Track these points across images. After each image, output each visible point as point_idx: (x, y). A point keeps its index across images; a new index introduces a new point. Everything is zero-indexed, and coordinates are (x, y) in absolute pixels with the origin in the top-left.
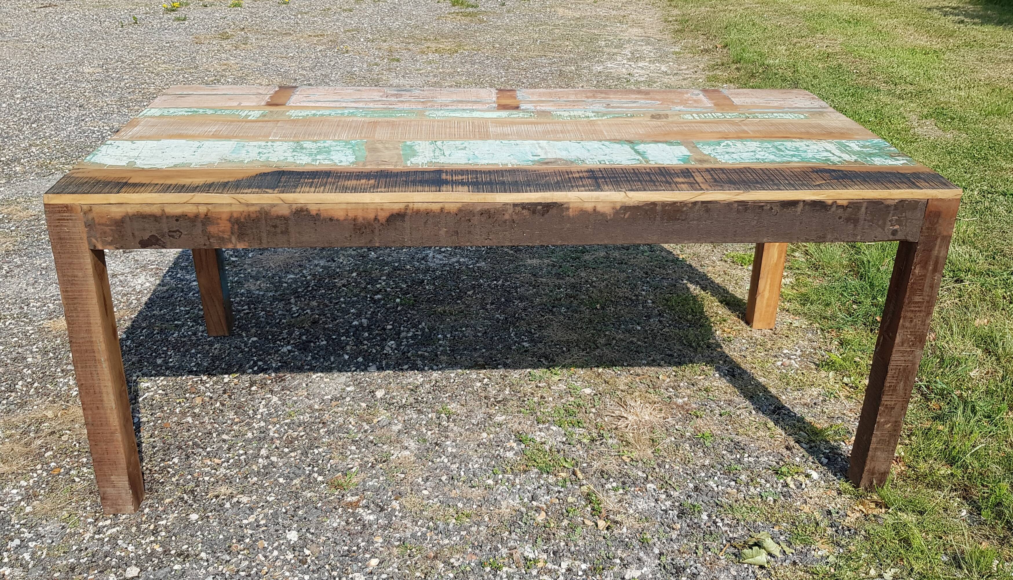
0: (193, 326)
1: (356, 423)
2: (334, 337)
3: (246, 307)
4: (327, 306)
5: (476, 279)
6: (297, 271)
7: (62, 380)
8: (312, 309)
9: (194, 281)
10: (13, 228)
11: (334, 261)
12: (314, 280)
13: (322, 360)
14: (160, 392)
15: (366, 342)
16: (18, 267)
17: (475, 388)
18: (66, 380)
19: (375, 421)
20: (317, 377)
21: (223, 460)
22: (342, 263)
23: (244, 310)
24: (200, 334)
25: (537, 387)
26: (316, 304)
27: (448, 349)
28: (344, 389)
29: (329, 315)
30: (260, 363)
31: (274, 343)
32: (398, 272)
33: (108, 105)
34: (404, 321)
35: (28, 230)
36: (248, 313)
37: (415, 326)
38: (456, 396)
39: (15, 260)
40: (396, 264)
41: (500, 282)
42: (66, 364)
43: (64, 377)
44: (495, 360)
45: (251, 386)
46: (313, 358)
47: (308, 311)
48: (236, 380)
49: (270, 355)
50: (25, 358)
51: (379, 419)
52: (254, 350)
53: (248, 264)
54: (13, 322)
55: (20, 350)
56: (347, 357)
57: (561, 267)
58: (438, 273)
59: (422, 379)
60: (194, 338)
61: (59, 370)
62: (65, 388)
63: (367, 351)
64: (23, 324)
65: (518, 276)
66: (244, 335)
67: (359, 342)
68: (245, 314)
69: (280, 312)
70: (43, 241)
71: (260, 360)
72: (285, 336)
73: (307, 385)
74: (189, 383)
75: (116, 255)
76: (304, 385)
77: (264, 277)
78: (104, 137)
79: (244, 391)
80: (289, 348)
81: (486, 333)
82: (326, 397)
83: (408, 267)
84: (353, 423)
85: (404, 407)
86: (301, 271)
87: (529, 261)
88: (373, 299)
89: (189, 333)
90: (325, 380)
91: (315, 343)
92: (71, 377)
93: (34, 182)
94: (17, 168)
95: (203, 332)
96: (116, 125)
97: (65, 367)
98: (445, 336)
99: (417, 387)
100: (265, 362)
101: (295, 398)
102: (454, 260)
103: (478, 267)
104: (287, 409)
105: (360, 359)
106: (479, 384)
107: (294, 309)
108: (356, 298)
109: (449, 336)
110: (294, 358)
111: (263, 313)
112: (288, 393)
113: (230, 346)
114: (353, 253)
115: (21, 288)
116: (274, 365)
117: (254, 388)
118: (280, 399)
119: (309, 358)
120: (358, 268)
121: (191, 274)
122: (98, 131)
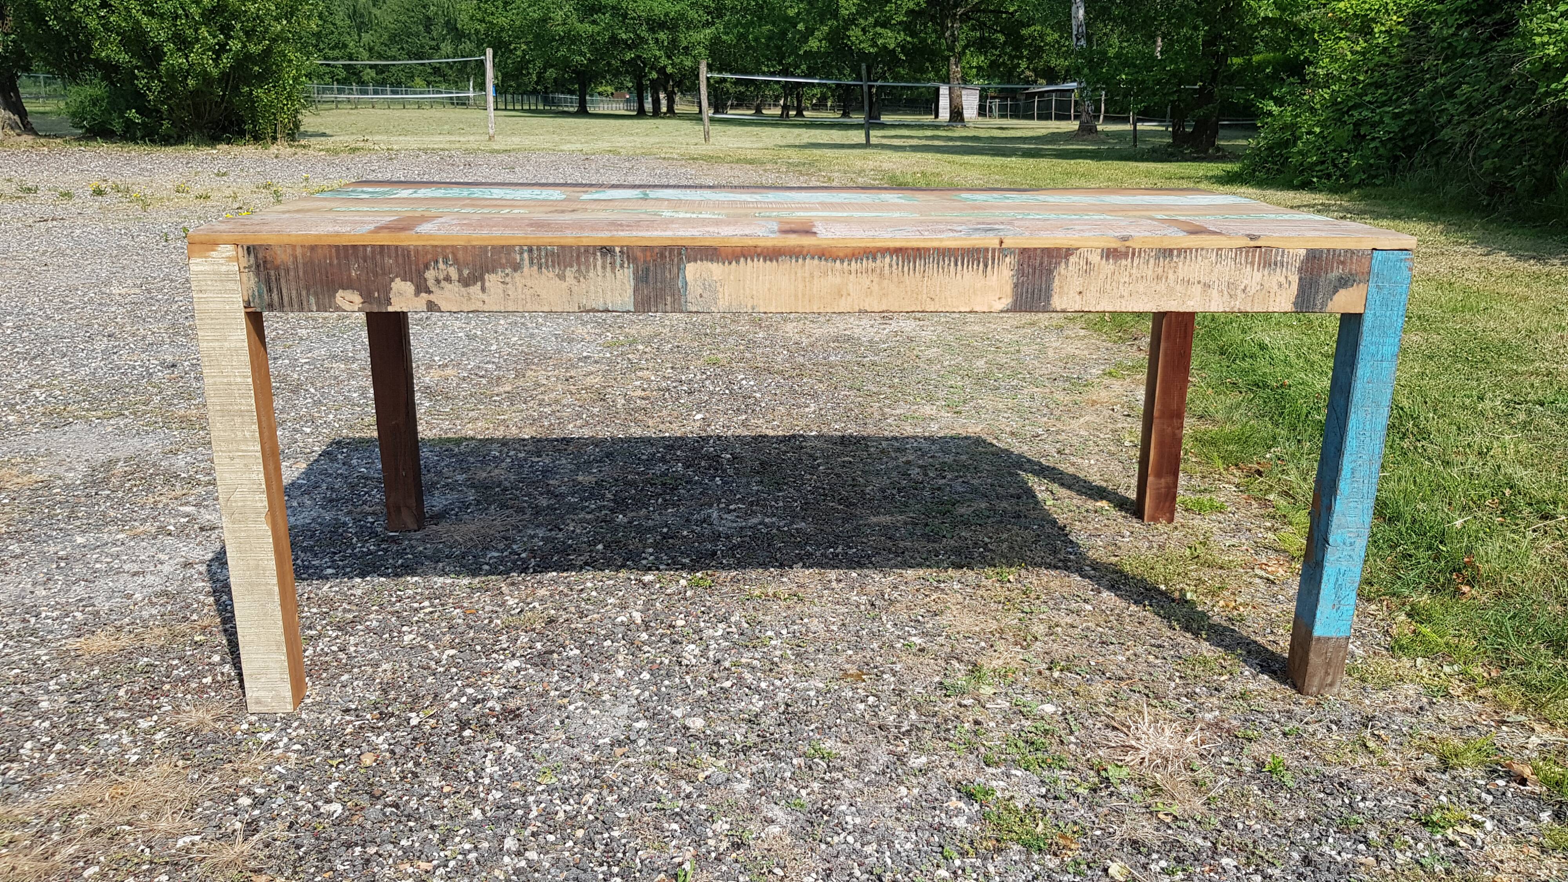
0: (337, 637)
1: (667, 782)
2: (591, 642)
3: (426, 603)
4: (566, 595)
5: (798, 545)
6: (501, 546)
7: (107, 736)
8: (542, 600)
9: (329, 567)
10: (7, 501)
11: (560, 530)
12: (534, 557)
13: (578, 680)
14: (297, 747)
15: (646, 648)
16: (16, 557)
17: (857, 712)
18: (115, 737)
19: (701, 776)
20: (577, 708)
21: (435, 862)
22: (573, 531)
23: (423, 608)
24: (352, 649)
25: (960, 705)
26: (548, 593)
27: (789, 652)
28: (630, 726)
29: (573, 610)
30: (470, 691)
31: (487, 657)
32: (670, 541)
33: (153, 333)
34: (703, 613)
35: (32, 503)
36: (431, 613)
37: (724, 619)
38: (830, 728)
39: (11, 548)
40: (665, 530)
41: (839, 550)
42: (114, 709)
43: (112, 731)
44: (876, 667)
45: (462, 728)
46: (563, 678)
47: (536, 604)
48: (432, 721)
49: (485, 675)
50: (36, 703)
51: (707, 773)
52: (454, 670)
53: (417, 540)
54: (11, 643)
55: (25, 689)
56: (620, 673)
57: (927, 525)
58: (736, 540)
59: (762, 703)
60: (341, 655)
61: (100, 719)
62: (115, 749)
63: (653, 662)
64: (29, 645)
65: (865, 540)
66: (431, 646)
67: (634, 647)
68: (426, 614)
69: (487, 608)
70: (60, 517)
71: (469, 686)
72: (505, 646)
73: (562, 722)
74: (348, 731)
75: (187, 535)
76: (557, 723)
77: (447, 557)
78: (151, 374)
79: (450, 739)
80: (516, 663)
81: (843, 625)
82: (601, 741)
83: (685, 533)
84: (662, 783)
85: (746, 750)
86: (508, 546)
87: (874, 519)
88: (640, 581)
89: (335, 648)
90: (593, 712)
91: (560, 654)
92: (124, 731)
93: (38, 436)
94: (9, 418)
95: (356, 645)
96: (170, 359)
97: (111, 714)
98: (778, 634)
99: (756, 716)
100: (479, 688)
101: (546, 746)
102: (755, 521)
103: (797, 529)
104: (536, 766)
105: (646, 676)
106: (862, 706)
107: (510, 602)
108: (612, 582)
109: (784, 632)
110: (530, 679)
111: (458, 610)
112: (532, 736)
113: (410, 665)
114: (589, 517)
115: (23, 590)
116: (496, 693)
117: (467, 733)
118: (519, 748)
119: (556, 678)
120: (603, 538)
121: (322, 558)
122: (142, 367)
